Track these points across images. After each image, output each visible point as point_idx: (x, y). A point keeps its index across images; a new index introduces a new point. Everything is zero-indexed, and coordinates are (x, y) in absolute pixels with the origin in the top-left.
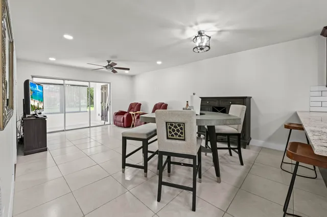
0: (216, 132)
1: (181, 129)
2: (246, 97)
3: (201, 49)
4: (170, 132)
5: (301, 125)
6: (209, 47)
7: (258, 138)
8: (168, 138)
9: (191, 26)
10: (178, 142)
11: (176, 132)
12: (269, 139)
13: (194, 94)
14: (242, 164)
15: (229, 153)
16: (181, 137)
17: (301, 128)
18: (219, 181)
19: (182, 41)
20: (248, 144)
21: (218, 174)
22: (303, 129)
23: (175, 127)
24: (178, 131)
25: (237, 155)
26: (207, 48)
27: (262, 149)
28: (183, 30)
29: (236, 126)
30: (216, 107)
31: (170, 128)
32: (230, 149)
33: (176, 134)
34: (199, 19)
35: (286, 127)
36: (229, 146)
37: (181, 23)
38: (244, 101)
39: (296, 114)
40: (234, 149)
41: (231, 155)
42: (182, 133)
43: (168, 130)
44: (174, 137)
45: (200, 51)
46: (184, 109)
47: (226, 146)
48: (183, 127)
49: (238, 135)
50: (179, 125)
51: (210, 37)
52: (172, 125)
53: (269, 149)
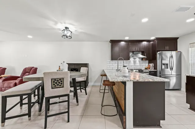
0: (77, 81)
1: (61, 81)
2: (87, 64)
3: (67, 37)
4: (54, 84)
5: (106, 74)
6: (71, 37)
7: (91, 82)
8: (52, 88)
9: (61, 23)
10: (59, 89)
11: (58, 83)
12: (95, 82)
13: (64, 62)
14: (86, 94)
15: (80, 91)
16: (61, 86)
17: (105, 75)
18: (78, 105)
19: (54, 29)
20: (88, 85)
21: (77, 102)
22: (106, 76)
23: (58, 81)
24: (59, 83)
25: (84, 91)
26: (70, 38)
27: (93, 86)
28: (56, 23)
29: (84, 77)
30: (73, 69)
31: (54, 82)
32: (80, 89)
33: (58, 85)
34: (67, 21)
35: (101, 75)
36: (80, 87)
37: (56, 20)
38: (86, 65)
39: (103, 71)
40: (82, 88)
41: (81, 92)
42: (61, 84)
43: (53, 83)
44: (57, 87)
45: (66, 38)
46: (58, 71)
47: (79, 88)
48: (62, 80)
49: (85, 81)
50: (60, 80)
51: (72, 32)
52: (55, 80)
53: (95, 86)
